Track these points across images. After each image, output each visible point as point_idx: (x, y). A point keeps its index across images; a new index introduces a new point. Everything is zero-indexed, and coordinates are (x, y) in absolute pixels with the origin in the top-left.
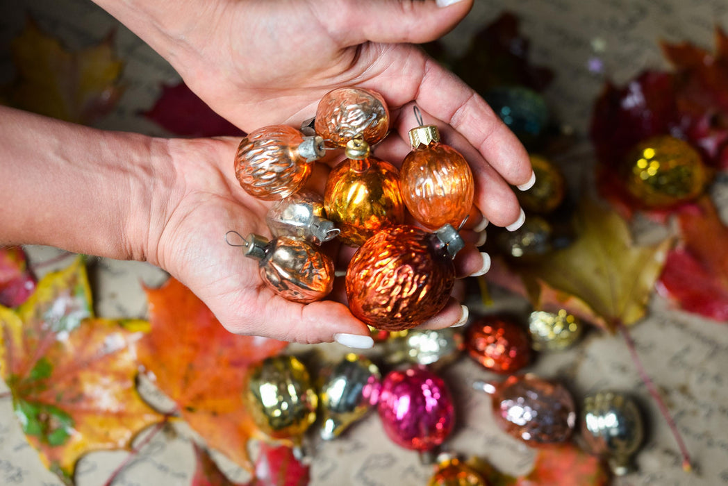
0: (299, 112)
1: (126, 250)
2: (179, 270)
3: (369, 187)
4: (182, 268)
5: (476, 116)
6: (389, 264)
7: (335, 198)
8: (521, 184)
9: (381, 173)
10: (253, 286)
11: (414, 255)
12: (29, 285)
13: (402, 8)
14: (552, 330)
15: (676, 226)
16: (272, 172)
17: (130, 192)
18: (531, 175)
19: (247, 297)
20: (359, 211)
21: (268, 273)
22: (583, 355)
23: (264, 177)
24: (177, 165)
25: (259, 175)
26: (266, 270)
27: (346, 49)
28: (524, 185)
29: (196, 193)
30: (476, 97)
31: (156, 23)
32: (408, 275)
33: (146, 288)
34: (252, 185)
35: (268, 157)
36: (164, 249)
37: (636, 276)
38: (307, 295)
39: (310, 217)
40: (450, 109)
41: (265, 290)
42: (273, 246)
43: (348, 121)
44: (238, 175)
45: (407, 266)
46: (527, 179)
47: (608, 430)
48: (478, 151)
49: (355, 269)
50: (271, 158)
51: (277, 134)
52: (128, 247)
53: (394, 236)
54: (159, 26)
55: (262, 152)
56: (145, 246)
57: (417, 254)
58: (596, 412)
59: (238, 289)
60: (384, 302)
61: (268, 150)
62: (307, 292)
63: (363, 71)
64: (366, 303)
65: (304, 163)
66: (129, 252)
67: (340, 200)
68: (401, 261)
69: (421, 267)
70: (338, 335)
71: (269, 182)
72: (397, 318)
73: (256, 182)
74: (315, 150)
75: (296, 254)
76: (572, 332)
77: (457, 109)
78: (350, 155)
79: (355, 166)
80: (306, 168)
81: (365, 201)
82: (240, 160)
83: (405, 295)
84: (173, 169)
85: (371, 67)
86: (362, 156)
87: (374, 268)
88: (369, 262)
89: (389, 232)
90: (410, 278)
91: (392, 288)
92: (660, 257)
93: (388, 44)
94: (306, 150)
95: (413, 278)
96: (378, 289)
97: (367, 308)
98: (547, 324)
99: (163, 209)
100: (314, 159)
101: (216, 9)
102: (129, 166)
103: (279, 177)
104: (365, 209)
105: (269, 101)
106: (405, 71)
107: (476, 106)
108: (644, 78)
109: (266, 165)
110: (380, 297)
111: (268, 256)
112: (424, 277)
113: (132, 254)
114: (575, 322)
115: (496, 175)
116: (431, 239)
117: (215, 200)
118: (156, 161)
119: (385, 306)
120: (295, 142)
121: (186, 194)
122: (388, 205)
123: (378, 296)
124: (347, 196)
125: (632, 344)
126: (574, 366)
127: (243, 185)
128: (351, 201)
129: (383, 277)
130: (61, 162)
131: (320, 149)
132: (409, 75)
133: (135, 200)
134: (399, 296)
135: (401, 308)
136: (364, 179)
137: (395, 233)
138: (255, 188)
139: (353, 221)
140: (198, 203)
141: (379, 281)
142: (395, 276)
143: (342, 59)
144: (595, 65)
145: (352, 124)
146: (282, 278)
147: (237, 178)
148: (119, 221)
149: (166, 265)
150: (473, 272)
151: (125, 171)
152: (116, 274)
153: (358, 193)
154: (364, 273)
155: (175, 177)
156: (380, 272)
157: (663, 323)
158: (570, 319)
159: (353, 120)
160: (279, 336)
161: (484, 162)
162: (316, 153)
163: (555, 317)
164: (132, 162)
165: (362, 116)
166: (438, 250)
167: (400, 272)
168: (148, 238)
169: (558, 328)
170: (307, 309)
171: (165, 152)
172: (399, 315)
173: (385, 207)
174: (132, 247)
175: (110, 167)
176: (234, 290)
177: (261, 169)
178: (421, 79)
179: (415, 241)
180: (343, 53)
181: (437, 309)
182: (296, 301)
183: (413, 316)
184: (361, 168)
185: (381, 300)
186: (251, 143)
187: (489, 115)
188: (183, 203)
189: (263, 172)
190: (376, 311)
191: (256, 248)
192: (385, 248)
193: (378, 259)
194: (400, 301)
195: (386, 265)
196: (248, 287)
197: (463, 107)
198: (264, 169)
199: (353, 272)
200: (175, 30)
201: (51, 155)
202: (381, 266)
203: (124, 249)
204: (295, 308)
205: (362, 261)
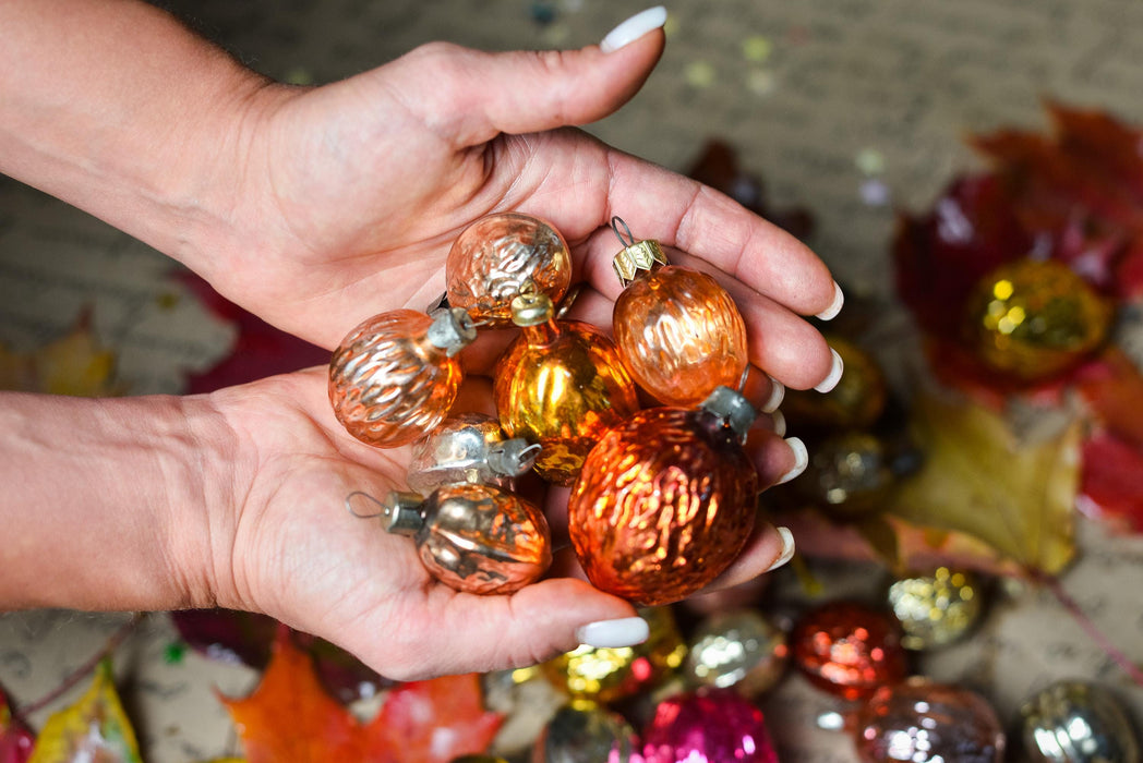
0: (418, 293)
1: (176, 584)
2: (278, 593)
3: (569, 366)
4: (284, 588)
5: (714, 220)
6: (640, 474)
7: (516, 405)
8: (822, 312)
9: (583, 340)
10: (414, 585)
11: (677, 448)
12: (25, 742)
13: (544, 64)
14: (934, 606)
15: (1079, 404)
16: (393, 387)
17: (164, 479)
18: (834, 289)
19: (408, 604)
20: (564, 413)
21: (434, 551)
22: (995, 644)
23: (381, 400)
24: (234, 423)
25: (372, 399)
26: (429, 547)
27: (467, 150)
28: (827, 311)
29: (277, 460)
30: (706, 191)
31: (143, 191)
32: (678, 483)
33: (226, 700)
34: (366, 420)
35: (379, 363)
36: (244, 566)
37: (1040, 495)
38: (512, 572)
39: (483, 446)
40: (669, 220)
41: (436, 589)
42: (432, 506)
43: (501, 266)
44: (338, 412)
45: (672, 467)
46: (830, 300)
47: (1077, 745)
48: (734, 276)
49: (583, 506)
50: (385, 363)
51: (387, 323)
52: (179, 580)
53: (633, 431)
54: (152, 195)
55: (370, 356)
56: (209, 570)
57: (682, 445)
58: (1047, 723)
59: (390, 596)
60: (650, 543)
61: (377, 351)
62: (512, 566)
63: (506, 188)
64: (618, 556)
65: (445, 359)
66: (183, 588)
67: (528, 404)
68: (658, 465)
69: (697, 465)
70: (582, 629)
71: (390, 407)
72: (680, 567)
73: (370, 413)
74: (456, 329)
75: (473, 505)
76: (967, 602)
77: (682, 218)
78: (524, 320)
79: (535, 338)
80: (450, 366)
81: (570, 391)
82: (336, 383)
83: (682, 519)
84: (229, 431)
85: (518, 180)
86: (543, 316)
87: (616, 490)
88: (604, 483)
89: (623, 428)
90: (683, 489)
91: (658, 514)
92: (1071, 456)
93: (535, 136)
94: (443, 335)
95: (688, 487)
96: (634, 523)
97: (623, 564)
98: (922, 598)
99: (227, 498)
100: (459, 345)
101: (239, 137)
102: (152, 440)
103: (407, 395)
104: (572, 404)
105: (364, 281)
106: (577, 175)
107: (710, 205)
108: (957, 190)
109: (382, 378)
110: (641, 536)
111: (428, 523)
112: (706, 480)
113: (188, 592)
114: (967, 583)
115: (775, 305)
116: (698, 419)
117: (313, 463)
118: (197, 424)
119: (653, 550)
120: (420, 329)
121: (260, 465)
122: (610, 389)
123: (636, 534)
124: (536, 392)
125: (1070, 605)
126: (985, 667)
127: (352, 428)
128: (546, 397)
129: (636, 498)
130: (35, 449)
131: (464, 328)
132: (585, 180)
133: (175, 493)
134: (674, 525)
135: (681, 547)
136: (558, 355)
137: (634, 426)
138: (372, 424)
139: (559, 432)
140: (285, 474)
141: (632, 509)
142: (657, 493)
143: (466, 170)
144: (873, 193)
145: (509, 269)
146: (463, 554)
147: (339, 420)
148: (155, 536)
149: (254, 593)
150: (782, 475)
151: (147, 448)
152: (170, 694)
153: (554, 382)
154: (601, 504)
155: (235, 442)
156: (628, 494)
157: (1108, 563)
158: (958, 579)
159: (509, 263)
160: (482, 662)
161: (748, 290)
162: (459, 334)
163: (932, 584)
164: (156, 434)
165: (522, 251)
166: (716, 433)
167: (663, 483)
168: (211, 552)
169: (942, 599)
170: (518, 599)
171: (209, 409)
172: (682, 561)
173: (606, 393)
174: (188, 577)
175: (120, 445)
176: (384, 600)
177: (374, 386)
178: (607, 185)
179: (672, 428)
180: (464, 159)
181: (741, 537)
182: (494, 592)
183: (705, 558)
184: (546, 338)
185: (645, 540)
186: (346, 350)
187: (736, 212)
188: (260, 478)
189: (377, 390)
190: (639, 565)
191: (404, 511)
192: (624, 454)
193: (617, 473)
194: (676, 532)
195: (635, 479)
196: (405, 589)
197: (690, 211)
198: (378, 386)
199: (581, 513)
200: (178, 191)
201: (13, 440)
202: (627, 483)
203: (173, 585)
204: (497, 603)
205: (588, 490)
